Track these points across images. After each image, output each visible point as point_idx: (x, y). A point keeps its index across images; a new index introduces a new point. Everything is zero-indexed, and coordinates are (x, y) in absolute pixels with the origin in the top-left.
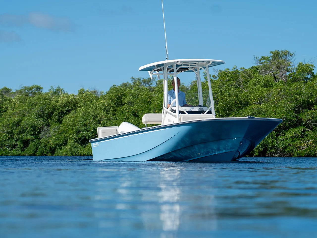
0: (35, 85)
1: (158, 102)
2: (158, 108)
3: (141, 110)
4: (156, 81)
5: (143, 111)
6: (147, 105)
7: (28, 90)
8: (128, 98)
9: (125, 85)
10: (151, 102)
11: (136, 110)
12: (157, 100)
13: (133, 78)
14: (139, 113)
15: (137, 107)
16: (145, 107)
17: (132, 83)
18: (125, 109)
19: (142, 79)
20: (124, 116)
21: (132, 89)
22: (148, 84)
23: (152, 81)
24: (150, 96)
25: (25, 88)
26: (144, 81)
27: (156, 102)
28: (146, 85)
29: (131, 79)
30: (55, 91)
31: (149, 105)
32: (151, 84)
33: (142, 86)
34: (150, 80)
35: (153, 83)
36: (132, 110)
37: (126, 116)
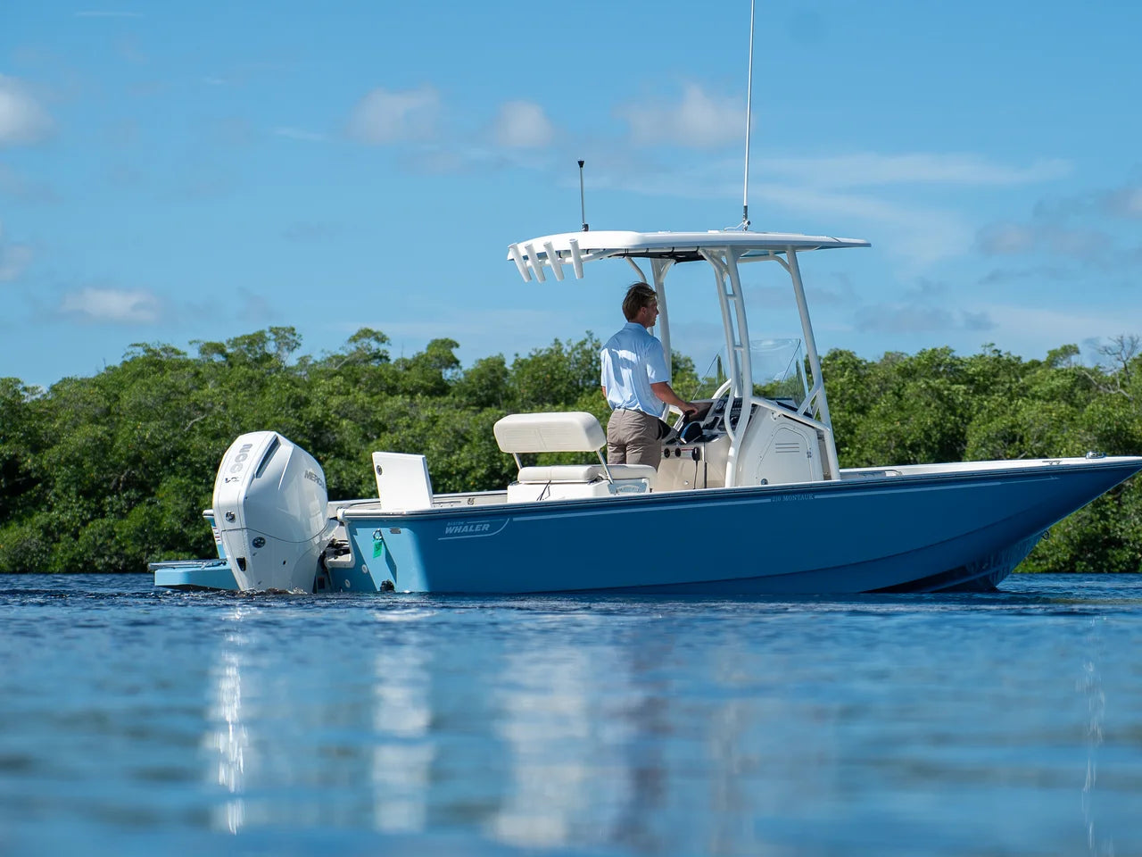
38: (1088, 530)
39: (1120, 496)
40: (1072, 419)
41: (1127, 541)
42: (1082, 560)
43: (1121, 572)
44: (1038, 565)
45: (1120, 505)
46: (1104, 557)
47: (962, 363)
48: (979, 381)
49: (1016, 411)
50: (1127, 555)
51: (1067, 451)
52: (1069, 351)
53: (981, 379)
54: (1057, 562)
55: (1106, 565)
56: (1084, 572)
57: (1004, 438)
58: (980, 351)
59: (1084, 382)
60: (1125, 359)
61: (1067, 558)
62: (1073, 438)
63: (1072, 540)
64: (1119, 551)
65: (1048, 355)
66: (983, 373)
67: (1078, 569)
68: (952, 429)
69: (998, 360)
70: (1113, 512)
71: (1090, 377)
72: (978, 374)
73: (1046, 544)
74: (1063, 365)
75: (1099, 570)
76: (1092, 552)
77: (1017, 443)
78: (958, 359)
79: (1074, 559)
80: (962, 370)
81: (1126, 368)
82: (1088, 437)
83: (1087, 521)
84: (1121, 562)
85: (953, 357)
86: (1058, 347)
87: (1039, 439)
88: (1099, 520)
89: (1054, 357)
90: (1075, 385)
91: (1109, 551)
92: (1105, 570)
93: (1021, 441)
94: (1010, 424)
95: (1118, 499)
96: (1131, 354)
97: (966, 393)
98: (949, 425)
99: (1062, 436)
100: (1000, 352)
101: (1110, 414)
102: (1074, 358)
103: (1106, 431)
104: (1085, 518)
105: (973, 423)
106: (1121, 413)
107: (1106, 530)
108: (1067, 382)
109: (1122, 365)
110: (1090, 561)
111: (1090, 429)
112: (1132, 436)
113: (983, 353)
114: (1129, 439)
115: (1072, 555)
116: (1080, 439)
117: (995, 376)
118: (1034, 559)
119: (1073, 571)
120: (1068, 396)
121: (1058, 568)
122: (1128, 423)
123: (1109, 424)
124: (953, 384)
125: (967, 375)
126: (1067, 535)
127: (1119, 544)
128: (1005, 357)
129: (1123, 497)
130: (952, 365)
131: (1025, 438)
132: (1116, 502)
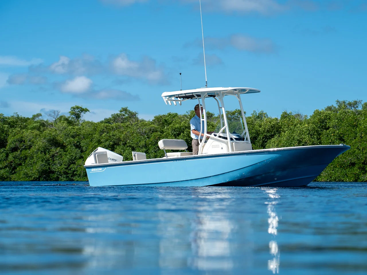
0: (237, 110)
1: (365, 126)
2: (364, 131)
3: (347, 134)
4: (363, 104)
5: (349, 135)
6: (353, 129)
7: (231, 115)
8: (334, 122)
9: (329, 108)
10: (357, 126)
11: (342, 134)
12: (364, 124)
13: (338, 101)
14: (345, 137)
15: (343, 131)
16: (351, 130)
17: (338, 106)
18: (330, 133)
19: (347, 102)
20: (329, 140)
21: (337, 112)
22: (354, 107)
23: (358, 104)
24: (356, 120)
25: (228, 112)
26: (350, 104)
27: (363, 126)
28: (351, 108)
29: (336, 102)
30: (258, 115)
31: (356, 129)
32: (357, 107)
33: (348, 109)
34: (355, 103)
35: (359, 107)
36: (338, 134)
37: (332, 140)
38: (44, 168)
39: (54, 158)
40: (40, 135)
41: (56, 172)
42: (42, 177)
43: (54, 181)
44: (29, 179)
45: (54, 161)
46: (49, 176)
47: (6, 118)
48: (11, 124)
49: (23, 133)
50: (55, 176)
51: (38, 145)
52: (39, 115)
53: (12, 123)
54: (34, 178)
55: (49, 179)
56: (42, 181)
57: (19, 141)
58: (12, 115)
59: (43, 125)
60: (55, 118)
61: (38, 177)
62: (39, 141)
63: (39, 172)
64: (53, 174)
65: (32, 116)
66: (13, 122)
67: (41, 180)
68: (3, 138)
69: (18, 117)
70: (51, 163)
71: (45, 123)
72: (11, 122)
73: (31, 172)
74: (37, 119)
75: (47, 180)
76: (45, 175)
77: (23, 142)
78: (5, 117)
79: (40, 177)
80: (6, 121)
81: (56, 120)
82: (44, 141)
83: (44, 166)
84: (54, 178)
85: (4, 117)
86: (35, 114)
87: (30, 141)
88: (47, 165)
89: (34, 117)
90: (41, 125)
91: (50, 175)
92: (49, 180)
93: (24, 142)
94: (20, 137)
95: (53, 159)
96: (57, 116)
97: (7, 127)
98: (2, 137)
99: (37, 140)
100: (19, 115)
101: (51, 134)
102: (40, 117)
103: (49, 139)
104: (43, 165)
105: (10, 136)
106: (54, 134)
107: (49, 168)
108: (38, 124)
109: (54, 119)
110: (45, 178)
111: (45, 138)
112: (57, 141)
113: (13, 115)
114: (56, 141)
115: (39, 176)
116: (41, 141)
117: (17, 122)
118: (28, 177)
119: (39, 180)
120: (39, 129)
121: (35, 179)
122: (56, 137)
123: (50, 137)
124: (3, 124)
125: (8, 122)
126: (38, 170)
127: (53, 172)
128: (20, 117)
129: (55, 158)
130: (3, 119)
131: (25, 141)
132: (53, 160)
